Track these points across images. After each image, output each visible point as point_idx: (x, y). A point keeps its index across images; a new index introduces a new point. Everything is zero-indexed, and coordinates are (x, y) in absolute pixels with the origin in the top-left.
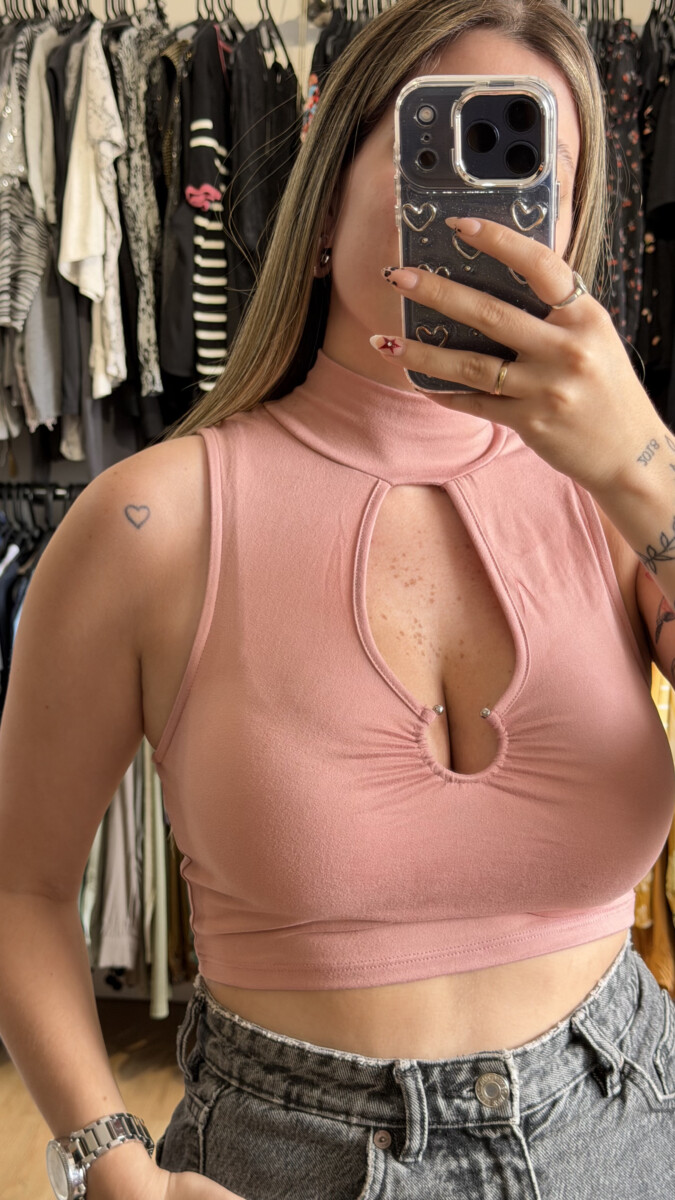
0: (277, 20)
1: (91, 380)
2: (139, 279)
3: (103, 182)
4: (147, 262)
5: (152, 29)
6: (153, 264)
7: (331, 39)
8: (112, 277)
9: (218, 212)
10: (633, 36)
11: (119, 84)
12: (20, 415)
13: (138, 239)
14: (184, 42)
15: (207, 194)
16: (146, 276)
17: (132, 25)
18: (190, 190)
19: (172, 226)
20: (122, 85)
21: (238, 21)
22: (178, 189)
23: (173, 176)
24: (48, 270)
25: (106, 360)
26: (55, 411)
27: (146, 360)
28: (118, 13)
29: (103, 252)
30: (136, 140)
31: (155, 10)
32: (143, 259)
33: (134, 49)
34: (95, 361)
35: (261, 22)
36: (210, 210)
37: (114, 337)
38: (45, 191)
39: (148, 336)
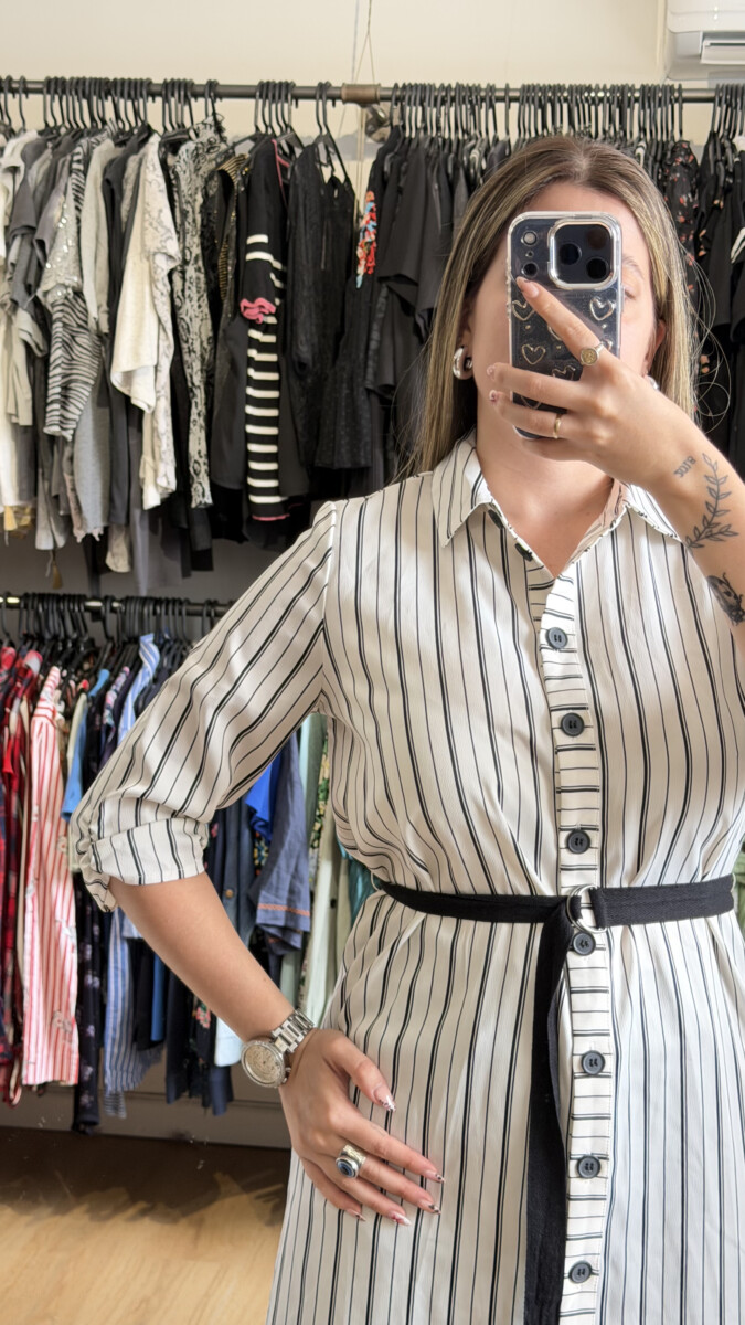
0: (335, 136)
1: (142, 491)
2: (192, 391)
3: (157, 293)
4: (199, 373)
5: (209, 142)
6: (205, 375)
7: (388, 156)
8: (163, 388)
9: (272, 325)
10: (692, 157)
11: (176, 197)
12: (67, 524)
13: (190, 351)
14: (242, 155)
15: (262, 307)
16: (199, 387)
17: (190, 139)
18: (244, 302)
19: (226, 338)
20: (179, 198)
21: (296, 136)
22: (232, 302)
23: (228, 288)
24: (99, 379)
25: (156, 472)
26: (103, 521)
27: (195, 471)
28: (176, 126)
29: (155, 363)
30: (191, 253)
31: (213, 123)
32: (195, 370)
33: (191, 162)
34: (144, 472)
35: (319, 138)
36: (263, 323)
37: (164, 448)
38: (97, 300)
39: (197, 448)
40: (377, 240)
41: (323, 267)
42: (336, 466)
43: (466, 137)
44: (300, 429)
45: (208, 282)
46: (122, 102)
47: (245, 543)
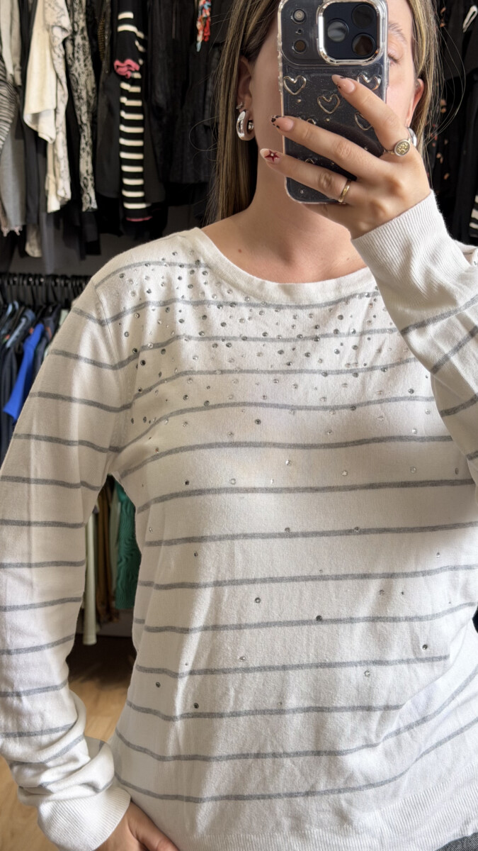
1: (46, 199)
2: (81, 128)
3: (55, 56)
4: (86, 115)
6: (91, 116)
8: (61, 125)
9: (137, 79)
13: (80, 98)
15: (129, 66)
16: (86, 125)
18: (117, 63)
19: (105, 88)
22: (109, 62)
23: (106, 52)
24: (16, 119)
25: (56, 185)
26: (22, 221)
29: (54, 107)
30: (78, 26)
32: (83, 112)
34: (49, 186)
36: (131, 78)
37: (62, 168)
38: (13, 61)
39: (86, 168)
40: (211, 15)
41: (174, 36)
42: (184, 182)
44: (158, 154)
45: (92, 46)
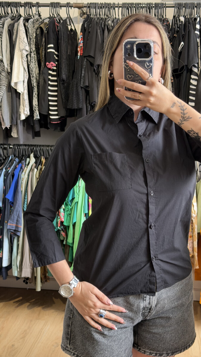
0: (72, 17)
1: (20, 115)
2: (33, 88)
3: (23, 61)
5: (37, 19)
6: (37, 83)
7: (86, 23)
8: (26, 87)
9: (55, 69)
10: (168, 23)
11: (28, 34)
13: (33, 77)
14: (46, 23)
15: (52, 64)
16: (35, 87)
17: (32, 18)
18: (47, 63)
19: (42, 73)
20: (29, 34)
21: (61, 17)
22: (44, 63)
23: (43, 59)
24: (8, 85)
25: (24, 110)
26: (10, 123)
27: (35, 110)
28: (28, 15)
29: (23, 80)
30: (32, 50)
31: (38, 14)
32: (34, 82)
33: (32, 25)
34: (21, 110)
35: (67, 18)
36: (53, 69)
37: (26, 103)
38: (7, 63)
39: (35, 103)
40: (83, 46)
41: (69, 54)
42: (73, 108)
43: (107, 17)
45: (37, 58)
46: (13, 8)
47: (49, 129)
